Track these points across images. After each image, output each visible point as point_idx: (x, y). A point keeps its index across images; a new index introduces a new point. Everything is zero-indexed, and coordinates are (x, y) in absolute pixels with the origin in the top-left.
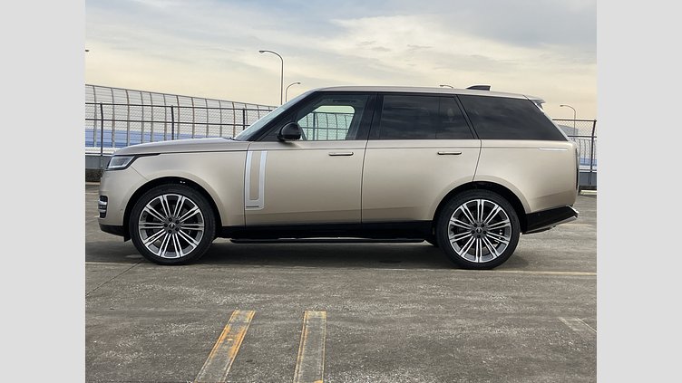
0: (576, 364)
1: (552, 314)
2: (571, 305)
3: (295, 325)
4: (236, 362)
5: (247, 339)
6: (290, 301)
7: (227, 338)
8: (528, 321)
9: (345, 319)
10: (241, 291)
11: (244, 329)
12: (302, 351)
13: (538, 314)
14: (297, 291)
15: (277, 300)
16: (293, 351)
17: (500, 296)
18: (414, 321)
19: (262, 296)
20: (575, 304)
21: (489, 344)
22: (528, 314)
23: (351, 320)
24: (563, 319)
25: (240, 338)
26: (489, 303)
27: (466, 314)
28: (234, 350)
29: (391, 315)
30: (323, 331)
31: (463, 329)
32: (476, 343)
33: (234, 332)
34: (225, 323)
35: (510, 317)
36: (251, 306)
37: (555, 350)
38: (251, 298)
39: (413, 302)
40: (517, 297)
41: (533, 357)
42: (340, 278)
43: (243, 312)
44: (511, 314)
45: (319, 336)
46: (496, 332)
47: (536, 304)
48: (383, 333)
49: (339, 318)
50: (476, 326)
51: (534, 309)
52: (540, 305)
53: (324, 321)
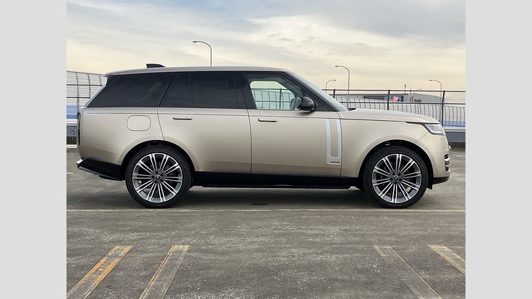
0: (373, 283)
1: (370, 243)
2: (388, 235)
3: (159, 257)
4: (98, 288)
5: (116, 268)
6: (164, 238)
7: (99, 268)
8: (348, 249)
9: (202, 251)
10: (128, 231)
11: (117, 260)
12: (156, 277)
13: (359, 243)
14: (173, 229)
15: (154, 237)
16: (148, 278)
17: (334, 229)
18: (257, 251)
19: (144, 234)
20: (392, 235)
21: (309, 268)
22: (351, 244)
23: (207, 252)
24: (376, 247)
25: (110, 268)
26: (324, 235)
27: (302, 244)
28: (101, 277)
29: (241, 247)
30: (181, 260)
31: (293, 256)
32: (299, 268)
33: (107, 263)
34: (103, 256)
35: (335, 246)
36: (130, 242)
37: (360, 271)
38: (134, 236)
39: (263, 236)
40: (347, 230)
41: (340, 277)
42: (213, 218)
43: (122, 247)
44: (338, 244)
45: (175, 265)
46: (319, 258)
47: (360, 235)
48: (227, 261)
49: (197, 251)
50: (305, 254)
51: (357, 239)
52: (363, 236)
53: (184, 253)
